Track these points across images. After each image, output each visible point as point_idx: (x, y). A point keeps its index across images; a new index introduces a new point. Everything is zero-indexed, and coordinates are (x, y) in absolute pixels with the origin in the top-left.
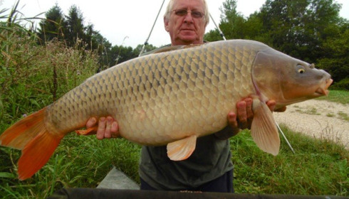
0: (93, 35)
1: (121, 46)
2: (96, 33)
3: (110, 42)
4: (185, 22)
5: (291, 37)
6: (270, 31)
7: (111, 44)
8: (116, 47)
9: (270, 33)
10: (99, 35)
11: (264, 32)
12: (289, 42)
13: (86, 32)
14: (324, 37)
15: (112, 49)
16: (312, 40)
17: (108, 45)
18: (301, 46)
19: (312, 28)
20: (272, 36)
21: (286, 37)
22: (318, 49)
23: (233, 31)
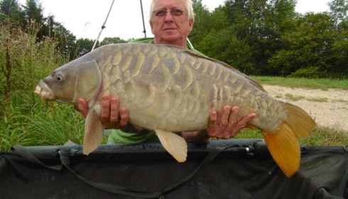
0: (54, 26)
1: (86, 40)
2: (57, 24)
3: (74, 35)
4: (166, 22)
5: (253, 30)
6: (234, 24)
7: (75, 37)
9: (234, 26)
10: (61, 26)
11: (228, 25)
12: (251, 34)
13: (46, 23)
14: (282, 30)
15: (77, 42)
16: (272, 33)
17: (72, 37)
18: (261, 38)
19: (271, 21)
20: (236, 29)
21: (248, 30)
22: (277, 42)
23: (200, 24)
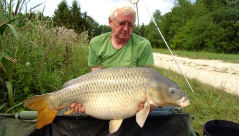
2: (89, 17)
6: (211, 12)
7: (98, 24)
8: (102, 26)
11: (206, 13)
15: (99, 27)
17: (97, 24)
20: (212, 16)
